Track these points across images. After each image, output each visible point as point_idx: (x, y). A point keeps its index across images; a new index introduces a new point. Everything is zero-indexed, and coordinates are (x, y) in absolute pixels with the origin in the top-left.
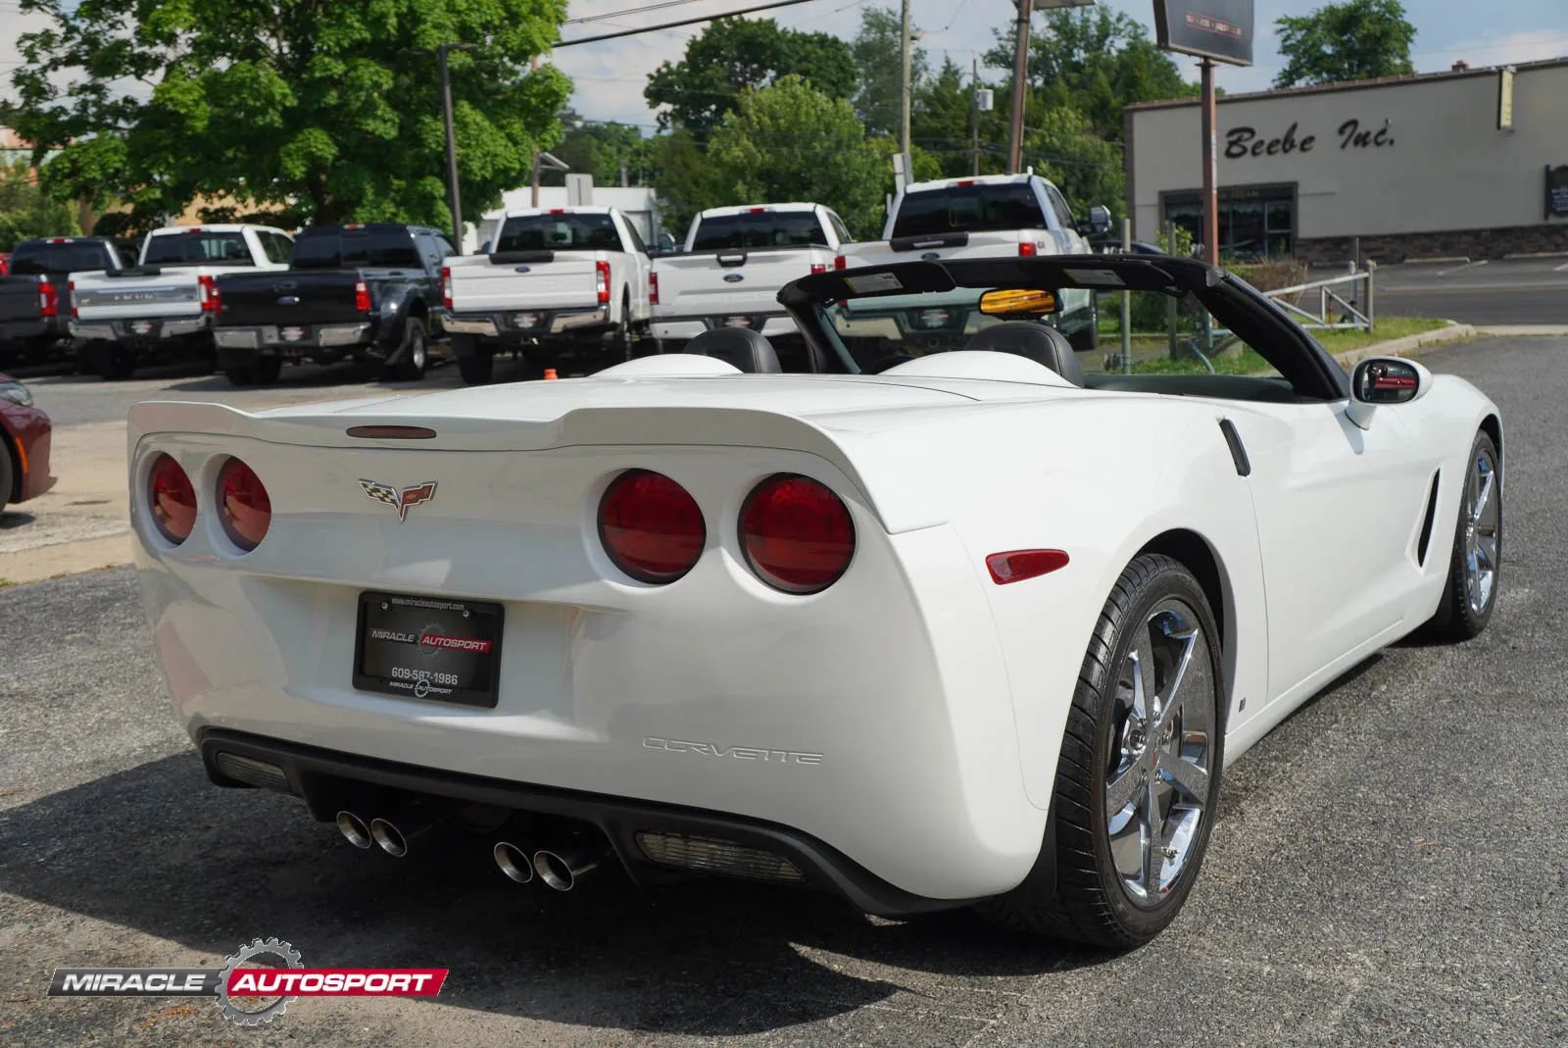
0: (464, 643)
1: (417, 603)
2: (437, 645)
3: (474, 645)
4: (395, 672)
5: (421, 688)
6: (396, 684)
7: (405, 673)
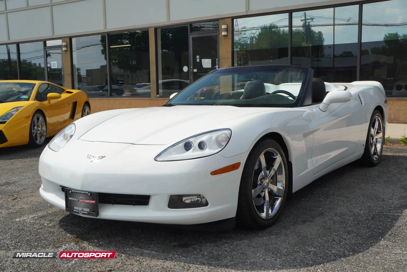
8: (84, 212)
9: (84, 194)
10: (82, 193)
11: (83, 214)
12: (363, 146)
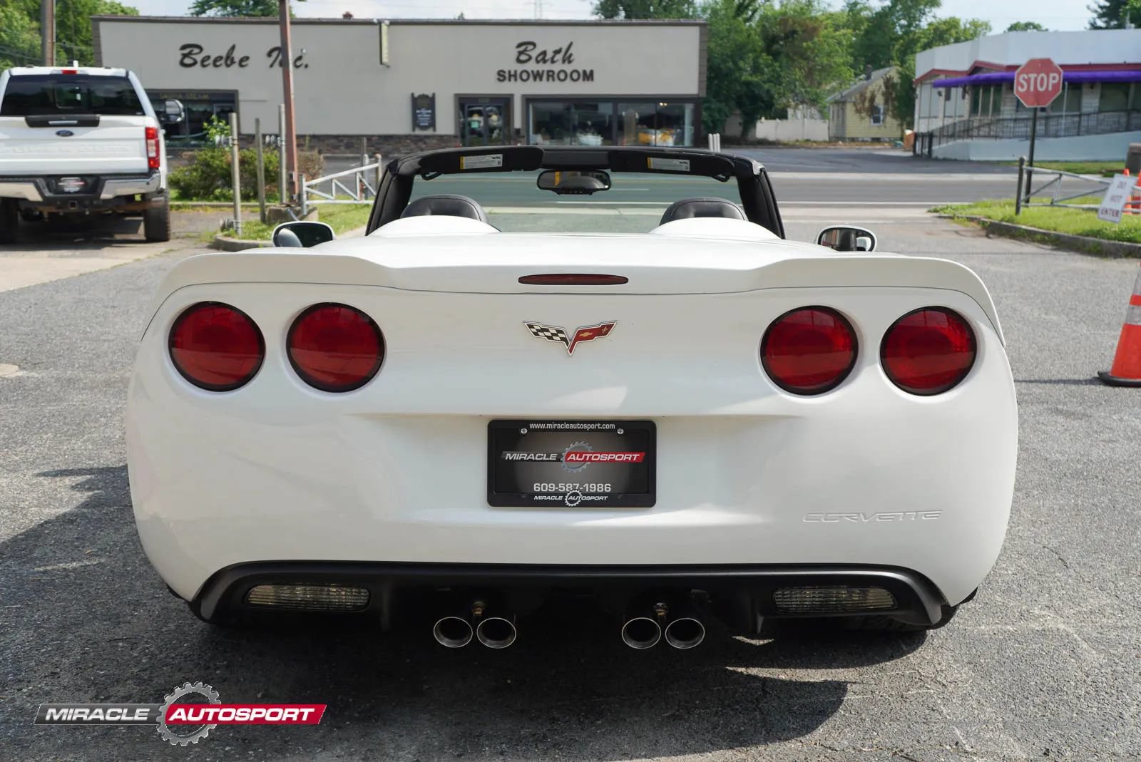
0: (615, 457)
1: (559, 426)
2: (585, 461)
3: (624, 457)
4: (537, 487)
5: (571, 498)
6: (541, 498)
7: (552, 487)
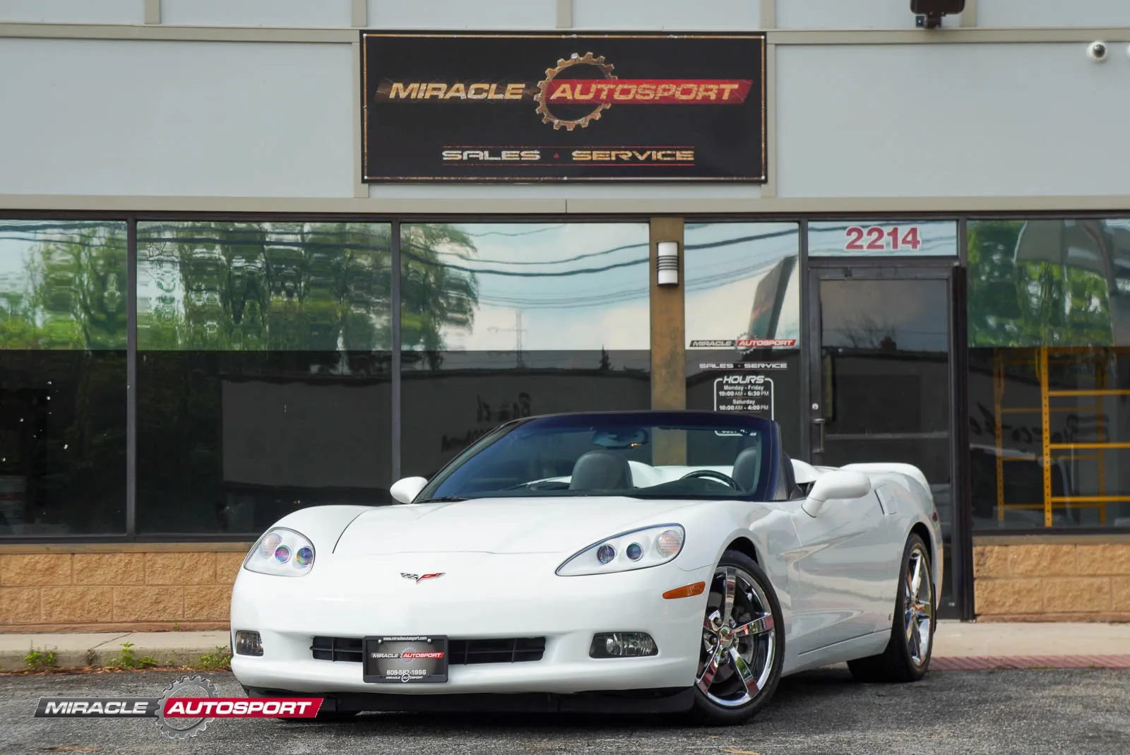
8: (413, 678)
9: (417, 641)
10: (411, 641)
11: (411, 681)
12: (890, 619)
